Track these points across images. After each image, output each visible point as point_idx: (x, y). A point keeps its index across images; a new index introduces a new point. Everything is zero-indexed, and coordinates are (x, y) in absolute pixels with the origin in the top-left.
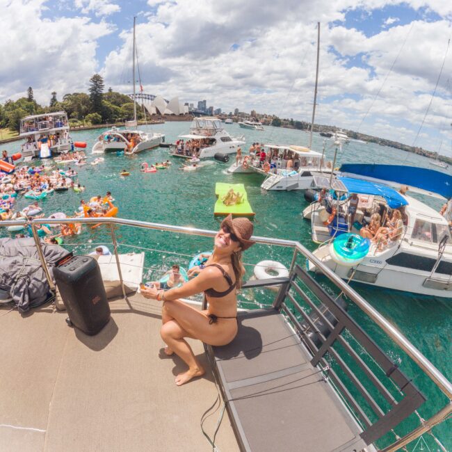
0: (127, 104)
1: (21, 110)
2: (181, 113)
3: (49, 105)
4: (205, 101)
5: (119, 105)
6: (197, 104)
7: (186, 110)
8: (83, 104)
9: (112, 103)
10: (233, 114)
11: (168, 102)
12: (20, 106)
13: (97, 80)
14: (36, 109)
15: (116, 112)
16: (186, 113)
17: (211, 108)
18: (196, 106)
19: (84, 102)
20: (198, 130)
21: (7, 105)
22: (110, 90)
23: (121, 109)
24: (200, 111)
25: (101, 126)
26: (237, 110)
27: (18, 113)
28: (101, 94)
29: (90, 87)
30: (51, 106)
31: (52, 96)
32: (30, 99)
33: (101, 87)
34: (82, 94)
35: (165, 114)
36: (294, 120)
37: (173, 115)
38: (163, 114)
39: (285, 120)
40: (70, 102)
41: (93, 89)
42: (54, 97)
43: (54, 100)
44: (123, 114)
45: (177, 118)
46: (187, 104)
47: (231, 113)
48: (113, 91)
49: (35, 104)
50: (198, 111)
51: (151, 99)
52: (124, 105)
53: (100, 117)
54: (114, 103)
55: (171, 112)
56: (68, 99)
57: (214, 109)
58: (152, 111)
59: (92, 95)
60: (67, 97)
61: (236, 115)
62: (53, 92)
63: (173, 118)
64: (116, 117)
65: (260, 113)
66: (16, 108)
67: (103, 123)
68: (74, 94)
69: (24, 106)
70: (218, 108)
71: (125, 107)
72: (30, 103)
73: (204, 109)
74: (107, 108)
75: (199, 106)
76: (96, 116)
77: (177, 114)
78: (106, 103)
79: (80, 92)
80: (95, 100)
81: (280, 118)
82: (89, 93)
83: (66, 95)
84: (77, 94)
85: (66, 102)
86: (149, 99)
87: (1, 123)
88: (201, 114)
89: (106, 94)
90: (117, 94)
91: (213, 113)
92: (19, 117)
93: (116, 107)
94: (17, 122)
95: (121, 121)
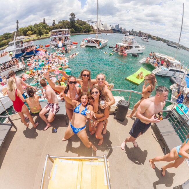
1: (41, 27)
3: (52, 25)
4: (118, 25)
5: (82, 25)
6: (115, 26)
7: (110, 28)
8: (67, 25)
9: (79, 25)
10: (131, 31)
11: (102, 24)
12: (40, 26)
13: (73, 15)
14: (47, 27)
15: (81, 28)
16: (110, 30)
17: (121, 28)
18: (114, 27)
19: (67, 24)
20: (125, 42)
21: (35, 25)
22: (78, 19)
23: (83, 27)
24: (117, 29)
26: (133, 30)
28: (75, 21)
29: (70, 18)
30: (53, 26)
31: (53, 22)
32: (44, 23)
33: (74, 18)
34: (66, 21)
36: (158, 37)
37: (105, 30)
38: (100, 29)
39: (154, 36)
40: (61, 24)
41: (71, 19)
42: (54, 22)
43: (54, 23)
44: (84, 29)
46: (110, 26)
47: (130, 31)
49: (47, 25)
50: (115, 29)
51: (95, 23)
52: (84, 25)
53: (74, 30)
54: (80, 25)
55: (103, 29)
58: (96, 28)
59: (71, 21)
60: (60, 22)
61: (132, 32)
62: (53, 20)
63: (105, 31)
64: (81, 31)
65: (143, 32)
67: (75, 33)
68: (63, 21)
69: (42, 25)
71: (85, 26)
72: (44, 25)
73: (118, 28)
74: (77, 27)
75: (116, 27)
76: (72, 30)
77: (106, 30)
78: (77, 25)
80: (72, 23)
81: (152, 35)
82: (69, 20)
84: (64, 21)
85: (59, 24)
86: (94, 23)
87: (32, 32)
88: (117, 30)
89: (76, 21)
90: (81, 21)
91: (122, 30)
92: (40, 30)
93: (81, 26)
94: (39, 32)
95: (83, 32)
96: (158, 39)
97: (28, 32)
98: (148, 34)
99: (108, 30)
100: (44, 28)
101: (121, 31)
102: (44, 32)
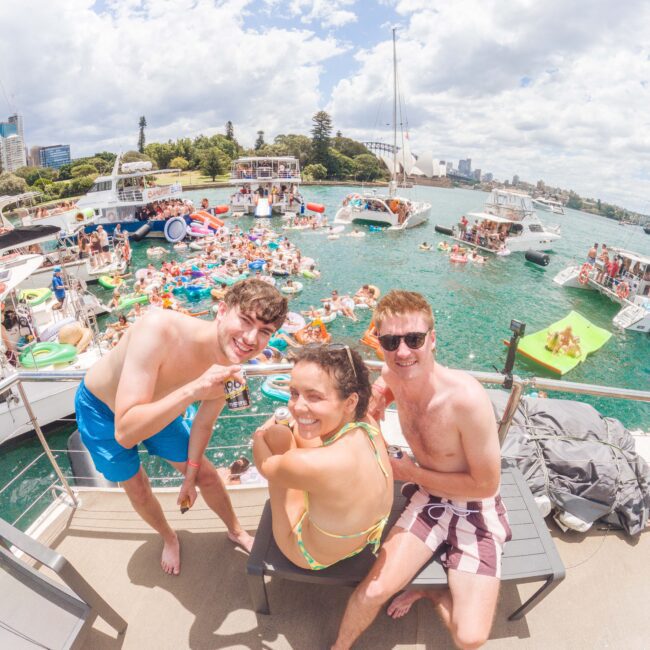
0: (363, 156)
1: (217, 150)
2: (435, 174)
4: (469, 160)
5: (351, 156)
6: (458, 163)
7: (442, 171)
8: (303, 150)
9: (342, 152)
10: (510, 183)
11: (417, 158)
12: (216, 145)
13: (322, 119)
14: (237, 150)
15: (347, 165)
16: (443, 176)
17: (478, 172)
18: (455, 167)
19: (304, 148)
21: (198, 141)
22: (339, 134)
23: (353, 162)
24: (462, 175)
25: (326, 182)
26: (516, 178)
27: (213, 153)
28: (328, 139)
29: (313, 128)
31: (258, 137)
32: (229, 137)
33: (327, 128)
34: (301, 136)
35: (412, 175)
36: (602, 202)
37: (424, 176)
38: (409, 174)
39: (588, 200)
40: (284, 145)
41: (318, 131)
42: (261, 137)
43: (260, 142)
44: (357, 169)
45: (429, 182)
46: (443, 163)
47: (507, 181)
48: (343, 136)
49: (236, 145)
50: (458, 174)
52: (358, 157)
53: (325, 169)
54: (345, 152)
55: (419, 172)
56: (281, 142)
57: (482, 174)
58: (393, 169)
59: (316, 138)
60: (281, 138)
61: (514, 184)
62: (259, 130)
63: (424, 181)
64: (346, 173)
65: (551, 186)
66: (210, 146)
67: (328, 178)
68: (290, 136)
69: (221, 144)
70: (488, 172)
71: (360, 159)
72: (229, 142)
73: (467, 172)
74: (335, 159)
75: (460, 167)
76: (320, 169)
77: (429, 176)
78: (334, 152)
79: (298, 134)
80: (319, 147)
81: (581, 196)
82: (311, 136)
83: (280, 136)
84: (294, 136)
85: (278, 146)
86: (389, 150)
87: (188, 163)
88: (462, 179)
89: (334, 139)
90: (348, 140)
91: (481, 179)
92: (214, 159)
93: (346, 158)
94: (211, 164)
95: (353, 178)
96: (603, 208)
97: (176, 160)
98: (569, 190)
99: (434, 177)
100: (227, 153)
101: (479, 182)
102: (225, 166)
